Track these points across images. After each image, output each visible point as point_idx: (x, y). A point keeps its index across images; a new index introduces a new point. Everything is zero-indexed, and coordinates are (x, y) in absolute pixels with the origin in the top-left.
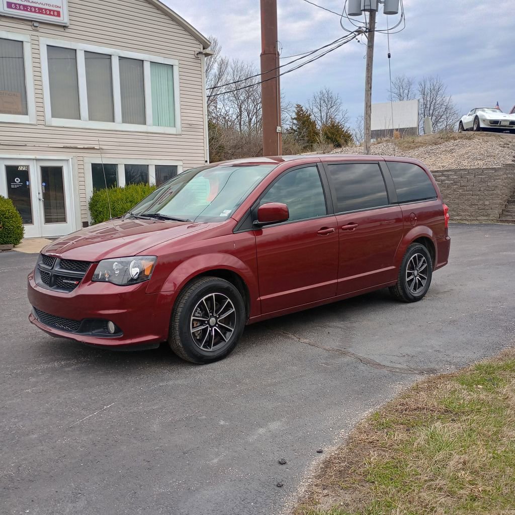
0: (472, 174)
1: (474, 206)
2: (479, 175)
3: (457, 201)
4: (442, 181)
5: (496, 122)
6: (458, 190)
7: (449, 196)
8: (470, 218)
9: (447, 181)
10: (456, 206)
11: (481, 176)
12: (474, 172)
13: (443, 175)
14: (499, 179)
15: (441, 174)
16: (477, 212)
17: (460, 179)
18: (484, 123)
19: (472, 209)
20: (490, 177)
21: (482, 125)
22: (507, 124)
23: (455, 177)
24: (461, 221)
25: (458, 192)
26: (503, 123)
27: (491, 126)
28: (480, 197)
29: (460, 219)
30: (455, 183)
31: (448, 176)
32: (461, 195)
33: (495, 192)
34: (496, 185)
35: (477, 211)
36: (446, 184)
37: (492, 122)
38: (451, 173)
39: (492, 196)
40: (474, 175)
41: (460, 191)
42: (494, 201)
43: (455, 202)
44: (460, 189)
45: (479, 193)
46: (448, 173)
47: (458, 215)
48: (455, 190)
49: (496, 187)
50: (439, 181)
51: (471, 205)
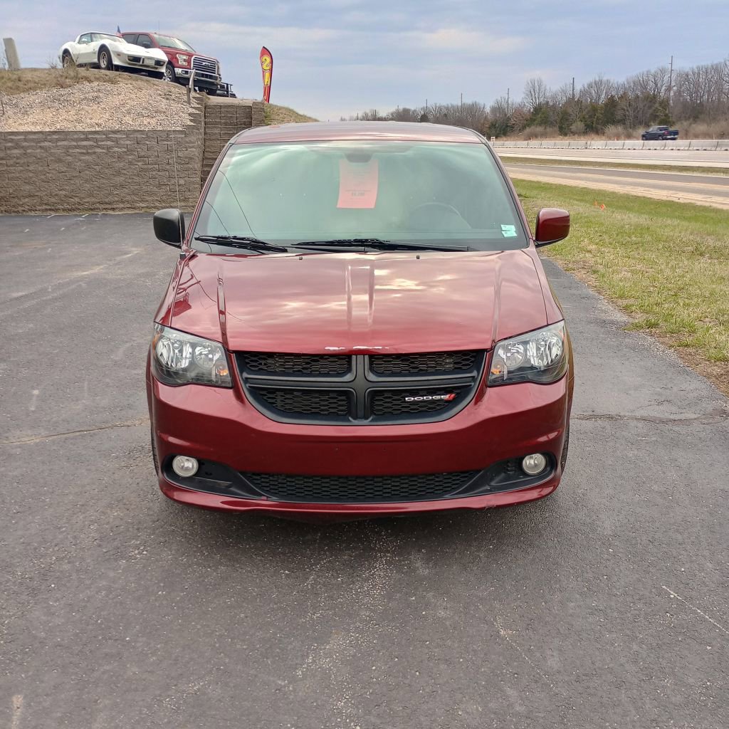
0: (153, 138)
1: (164, 187)
2: (163, 140)
3: (137, 179)
4: (109, 148)
5: (136, 59)
6: (136, 163)
7: (123, 171)
8: (160, 205)
9: (116, 149)
10: (136, 187)
11: (166, 143)
12: (155, 136)
13: (108, 139)
14: (193, 147)
15: (104, 136)
16: (169, 196)
17: (136, 145)
18: (119, 59)
19: (162, 192)
20: (179, 143)
21: (116, 62)
22: (152, 63)
23: (128, 142)
24: (148, 210)
25: (137, 166)
26: (147, 62)
27: (129, 64)
28: (171, 173)
29: (147, 207)
30: (129, 151)
31: (116, 141)
32: (142, 170)
33: (191, 166)
34: (191, 156)
35: (170, 193)
36: (114, 152)
37: (131, 58)
38: (120, 136)
39: (186, 172)
40: (156, 140)
41: (139, 164)
42: (191, 179)
43: (135, 181)
44: (138, 161)
45: (168, 167)
46: (116, 136)
47: (142, 201)
48: (130, 163)
49: (191, 158)
50: (103, 148)
51: (160, 186)
